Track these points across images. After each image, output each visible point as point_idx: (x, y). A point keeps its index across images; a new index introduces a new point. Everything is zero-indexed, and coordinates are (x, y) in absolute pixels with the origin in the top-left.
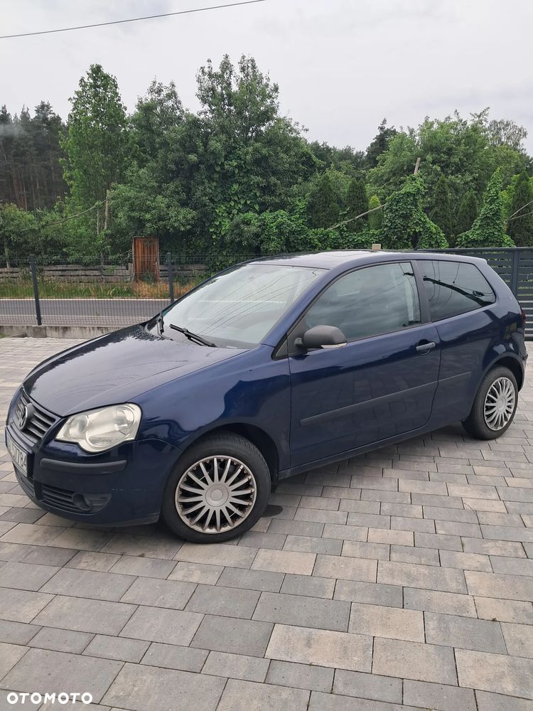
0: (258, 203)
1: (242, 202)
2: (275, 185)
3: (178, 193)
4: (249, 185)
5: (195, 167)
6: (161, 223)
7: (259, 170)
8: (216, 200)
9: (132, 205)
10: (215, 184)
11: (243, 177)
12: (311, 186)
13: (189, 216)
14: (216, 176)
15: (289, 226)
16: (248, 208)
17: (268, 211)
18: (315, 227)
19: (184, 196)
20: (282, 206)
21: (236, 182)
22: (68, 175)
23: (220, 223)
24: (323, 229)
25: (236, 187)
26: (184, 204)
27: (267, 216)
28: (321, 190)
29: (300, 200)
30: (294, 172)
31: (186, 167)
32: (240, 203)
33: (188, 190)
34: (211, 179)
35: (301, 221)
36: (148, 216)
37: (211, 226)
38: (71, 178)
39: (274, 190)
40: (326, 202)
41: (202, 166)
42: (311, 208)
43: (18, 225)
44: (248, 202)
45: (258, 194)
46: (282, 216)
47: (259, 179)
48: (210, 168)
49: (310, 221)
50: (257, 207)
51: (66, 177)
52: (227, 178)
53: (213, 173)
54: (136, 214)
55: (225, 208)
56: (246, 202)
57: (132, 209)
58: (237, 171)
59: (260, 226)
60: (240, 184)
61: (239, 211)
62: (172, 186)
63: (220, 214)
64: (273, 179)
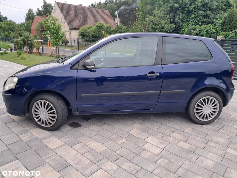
0: (201, 22)
1: (194, 21)
2: (210, 14)
3: (170, 19)
4: (198, 15)
5: (177, 9)
6: (162, 29)
7: (204, 9)
8: (184, 21)
9: (153, 23)
10: (184, 15)
11: (196, 12)
12: (226, 15)
13: (172, 27)
14: (185, 12)
15: (211, 30)
16: (196, 24)
17: (204, 25)
18: (224, 31)
19: (172, 20)
20: (211, 23)
21: (193, 14)
22: (138, 13)
23: (184, 29)
24: (227, 32)
25: (193, 16)
26: (171, 22)
27: (203, 27)
28: (229, 16)
29: (219, 21)
30: (220, 9)
31: (174, 9)
32: (193, 22)
33: (174, 18)
34: (183, 13)
35: (218, 29)
36: (157, 27)
37: (180, 31)
38: (138, 15)
39: (209, 17)
40: (231, 21)
41: (180, 8)
42: (224, 23)
43: (121, 30)
44: (197, 21)
45: (201, 18)
46: (209, 27)
47: (202, 12)
48: (183, 9)
49: (222, 29)
50: (200, 23)
51: (137, 14)
52: (190, 12)
53: (185, 11)
54: (154, 26)
55: (187, 24)
56: (196, 22)
57: (153, 24)
58: (194, 10)
59: (199, 31)
60: (194, 14)
61: (193, 25)
62: (168, 16)
63: (185, 26)
64: (209, 12)
